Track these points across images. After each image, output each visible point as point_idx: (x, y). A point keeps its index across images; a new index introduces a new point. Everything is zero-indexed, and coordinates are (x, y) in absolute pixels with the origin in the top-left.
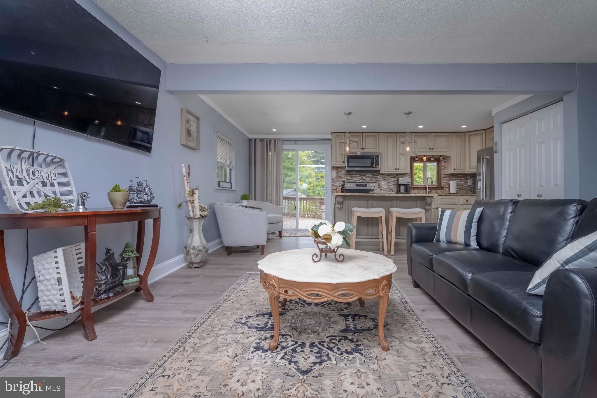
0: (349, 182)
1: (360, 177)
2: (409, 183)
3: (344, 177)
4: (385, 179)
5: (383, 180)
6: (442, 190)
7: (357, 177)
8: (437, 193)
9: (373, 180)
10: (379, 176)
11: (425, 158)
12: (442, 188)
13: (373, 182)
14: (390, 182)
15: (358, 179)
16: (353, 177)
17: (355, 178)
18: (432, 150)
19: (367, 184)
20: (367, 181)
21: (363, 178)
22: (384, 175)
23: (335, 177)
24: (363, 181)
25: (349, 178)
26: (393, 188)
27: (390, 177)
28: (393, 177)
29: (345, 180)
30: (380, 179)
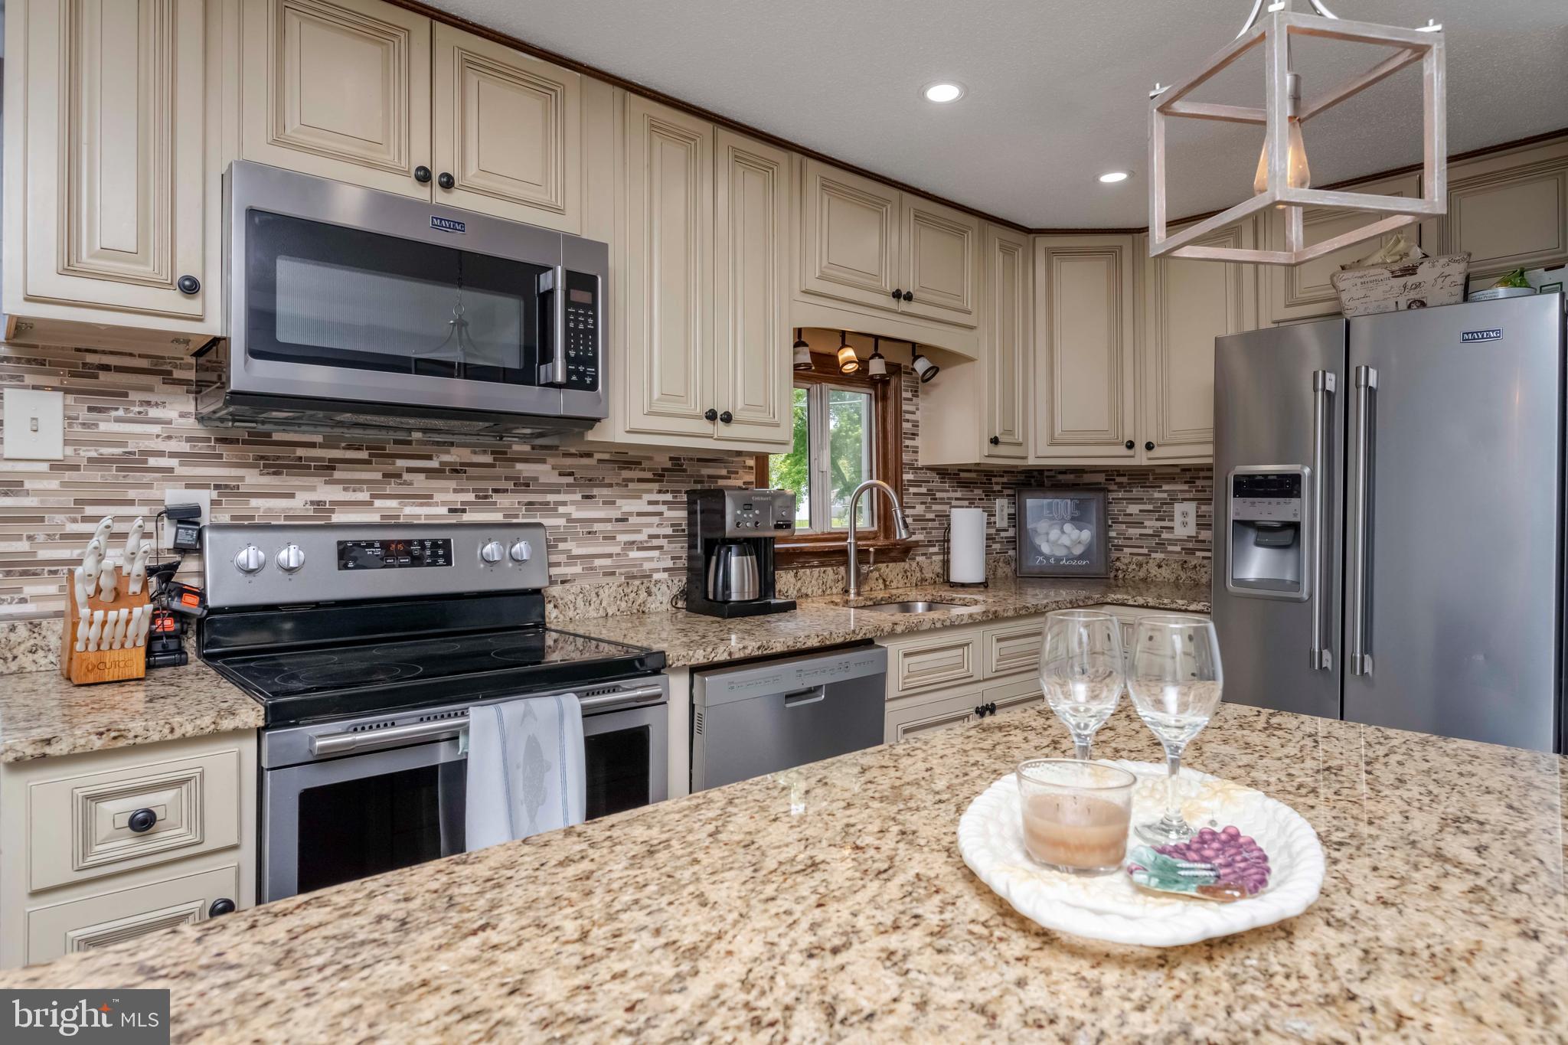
0: (243, 525)
1: (376, 477)
3: (180, 471)
4: (596, 491)
5: (578, 497)
6: (907, 566)
7: (337, 475)
8: (884, 580)
9: (496, 497)
10: (546, 467)
11: (848, 353)
12: (904, 551)
13: (497, 517)
14: (632, 520)
15: (347, 484)
16: (300, 467)
17: (317, 481)
18: (904, 306)
19: (455, 538)
20: (444, 510)
21: (406, 476)
22: (589, 455)
23: (60, 467)
24: (408, 510)
25: (252, 478)
26: (647, 566)
27: (632, 480)
28: (649, 475)
29: (202, 498)
30: (559, 492)
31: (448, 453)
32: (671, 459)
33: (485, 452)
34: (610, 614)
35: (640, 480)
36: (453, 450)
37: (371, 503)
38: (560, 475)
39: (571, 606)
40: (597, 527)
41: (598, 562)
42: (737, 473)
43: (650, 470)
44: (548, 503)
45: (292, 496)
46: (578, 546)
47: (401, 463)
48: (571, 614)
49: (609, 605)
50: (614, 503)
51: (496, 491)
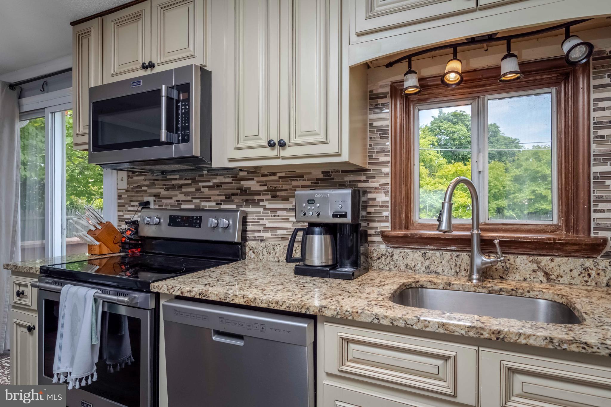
1: (193, 190)
2: (345, 216)
3: (149, 191)
4: (279, 194)
5: (269, 197)
7: (183, 190)
9: (233, 198)
10: (254, 182)
12: (591, 248)
15: (185, 193)
16: (173, 188)
17: (177, 193)
19: (204, 215)
21: (202, 190)
22: (274, 174)
23: (127, 191)
24: (203, 204)
25: (163, 192)
27: (298, 187)
28: (309, 183)
29: (151, 199)
30: (260, 195)
31: (216, 178)
32: (323, 172)
33: (228, 177)
34: (281, 261)
35: (303, 187)
36: (218, 177)
37: (191, 201)
38: (260, 186)
39: (261, 253)
40: (279, 213)
41: (279, 232)
42: (374, 178)
43: (308, 180)
44: (255, 200)
45: (171, 198)
46: (270, 222)
47: (201, 184)
48: (261, 257)
49: (280, 255)
50: (288, 200)
51: (233, 195)
